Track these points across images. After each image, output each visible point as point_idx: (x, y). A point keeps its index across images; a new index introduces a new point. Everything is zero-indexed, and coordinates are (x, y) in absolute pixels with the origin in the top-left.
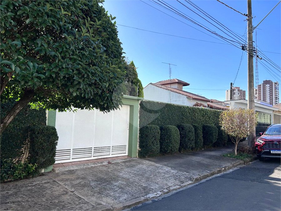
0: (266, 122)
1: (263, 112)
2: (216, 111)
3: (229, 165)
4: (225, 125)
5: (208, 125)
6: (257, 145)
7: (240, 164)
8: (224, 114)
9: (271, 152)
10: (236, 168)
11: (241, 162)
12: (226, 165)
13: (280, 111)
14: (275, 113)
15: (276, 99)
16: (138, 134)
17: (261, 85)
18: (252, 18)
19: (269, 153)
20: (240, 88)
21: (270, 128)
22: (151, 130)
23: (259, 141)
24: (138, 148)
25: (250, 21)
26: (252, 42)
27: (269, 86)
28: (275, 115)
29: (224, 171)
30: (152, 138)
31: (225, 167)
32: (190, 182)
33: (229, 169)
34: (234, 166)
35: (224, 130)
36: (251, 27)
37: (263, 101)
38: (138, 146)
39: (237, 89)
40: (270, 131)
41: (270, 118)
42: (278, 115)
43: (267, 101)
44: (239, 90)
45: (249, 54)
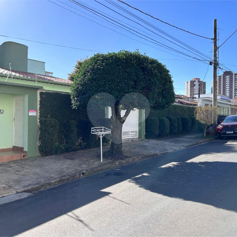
0: (225, 114)
1: (223, 107)
2: (189, 107)
3: (202, 141)
4: (198, 117)
5: (184, 117)
6: (218, 129)
7: (208, 141)
8: (198, 109)
9: (227, 132)
10: (206, 143)
11: (209, 139)
12: (200, 141)
13: (236, 105)
14: (232, 107)
15: (236, 91)
16: (145, 124)
17: (221, 76)
18: (217, 40)
19: (225, 133)
20: (200, 79)
21: (226, 118)
22: (154, 121)
23: (220, 127)
24: (144, 133)
25: (215, 43)
26: (216, 58)
27: (229, 77)
28: (232, 108)
29: (199, 144)
30: (155, 126)
31: (200, 142)
32: (184, 147)
33: (202, 143)
34: (205, 142)
35: (198, 120)
36: (216, 47)
37: (223, 95)
38: (144, 131)
39: (198, 80)
40: (227, 120)
41: (228, 111)
42: (234, 109)
43: (227, 95)
44: (199, 82)
45: (214, 67)
